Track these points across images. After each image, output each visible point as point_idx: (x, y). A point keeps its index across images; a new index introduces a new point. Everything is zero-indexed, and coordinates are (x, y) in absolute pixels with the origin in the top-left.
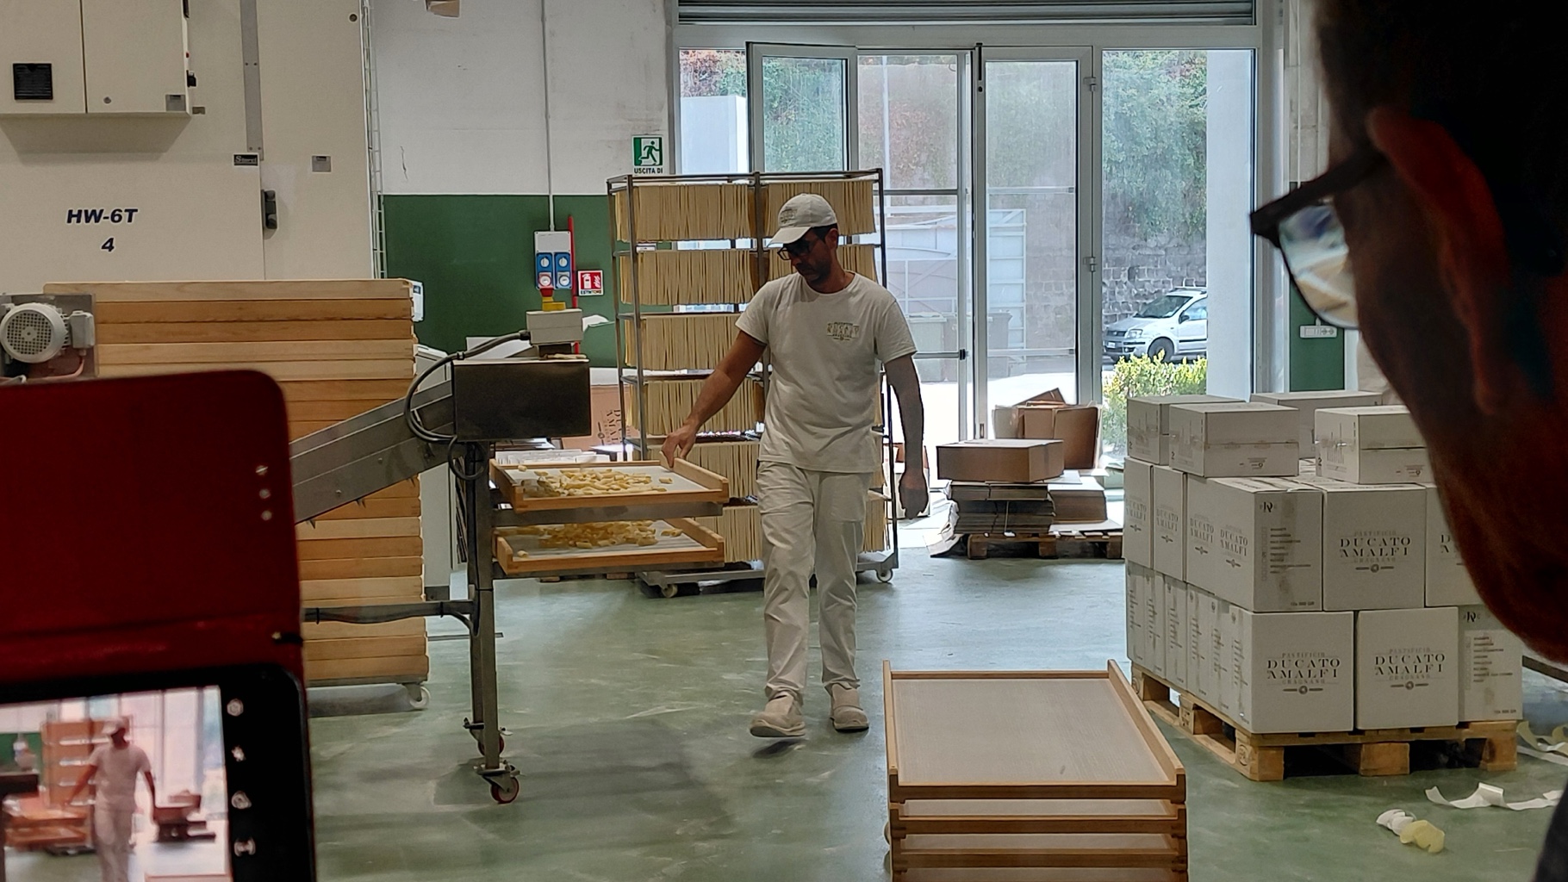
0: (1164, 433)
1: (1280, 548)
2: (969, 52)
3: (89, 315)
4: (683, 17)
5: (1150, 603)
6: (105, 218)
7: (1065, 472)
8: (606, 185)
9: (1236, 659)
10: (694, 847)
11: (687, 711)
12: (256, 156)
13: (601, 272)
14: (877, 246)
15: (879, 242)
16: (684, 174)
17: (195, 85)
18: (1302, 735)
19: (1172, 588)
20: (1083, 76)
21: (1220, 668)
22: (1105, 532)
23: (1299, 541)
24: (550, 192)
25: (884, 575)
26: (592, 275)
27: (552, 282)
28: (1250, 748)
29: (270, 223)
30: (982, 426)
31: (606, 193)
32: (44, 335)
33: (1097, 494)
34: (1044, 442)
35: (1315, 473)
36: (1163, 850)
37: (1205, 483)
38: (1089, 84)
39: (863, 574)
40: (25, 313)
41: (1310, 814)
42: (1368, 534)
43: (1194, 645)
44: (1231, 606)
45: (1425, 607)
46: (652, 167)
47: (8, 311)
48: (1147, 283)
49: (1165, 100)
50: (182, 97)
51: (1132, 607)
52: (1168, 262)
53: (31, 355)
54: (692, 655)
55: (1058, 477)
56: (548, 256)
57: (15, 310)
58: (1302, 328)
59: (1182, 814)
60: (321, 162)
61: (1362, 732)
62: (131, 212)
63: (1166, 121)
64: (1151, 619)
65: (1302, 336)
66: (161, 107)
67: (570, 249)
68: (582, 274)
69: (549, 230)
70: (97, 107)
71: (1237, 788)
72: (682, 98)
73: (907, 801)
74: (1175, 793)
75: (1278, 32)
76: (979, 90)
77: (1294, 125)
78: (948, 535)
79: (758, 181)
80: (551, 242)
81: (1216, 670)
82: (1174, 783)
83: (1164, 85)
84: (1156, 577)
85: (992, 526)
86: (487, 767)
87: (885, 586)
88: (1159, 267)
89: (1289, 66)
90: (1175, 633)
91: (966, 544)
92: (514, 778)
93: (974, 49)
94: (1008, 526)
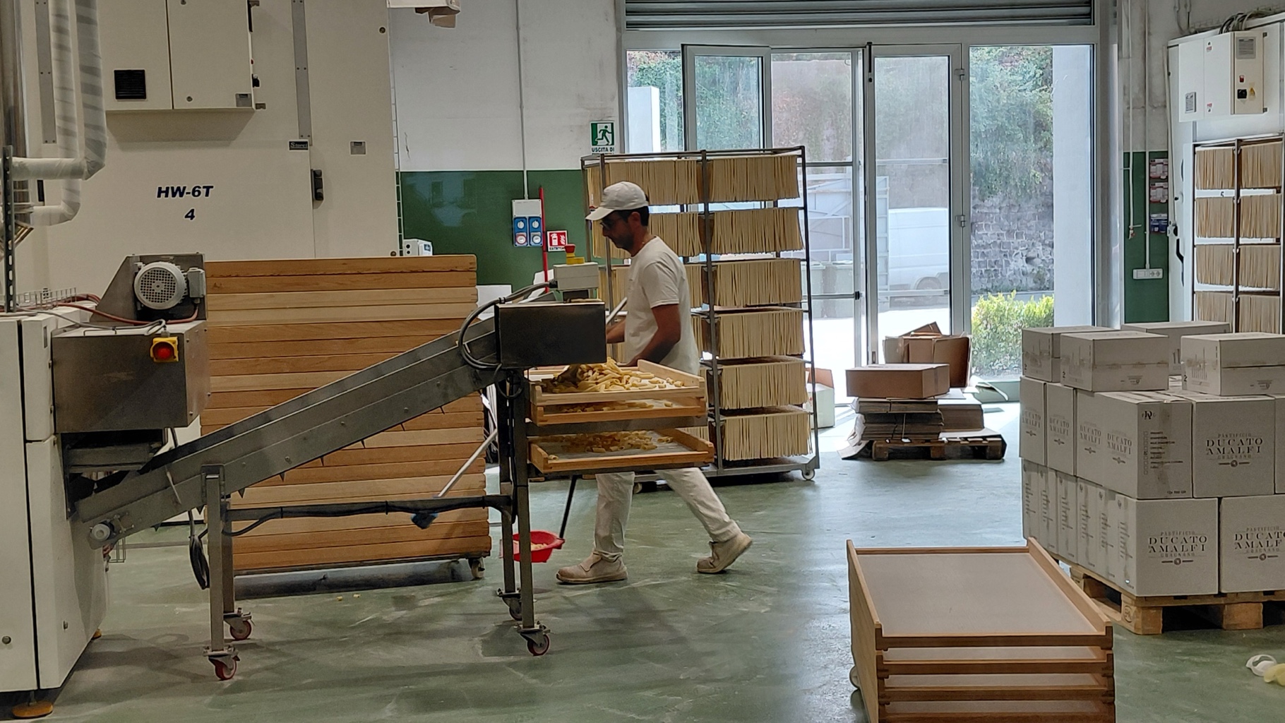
0: (1055, 356)
1: (1158, 448)
2: (861, 49)
3: (202, 271)
4: (629, 25)
5: (1044, 493)
6: (188, 193)
7: (951, 390)
8: (580, 162)
9: (1122, 538)
10: (696, 689)
11: (669, 583)
12: (306, 143)
13: (566, 232)
14: (801, 208)
15: (802, 205)
16: (631, 153)
17: (258, 86)
18: (1176, 598)
19: (1063, 481)
20: (954, 69)
21: (1107, 544)
22: (984, 438)
23: (1174, 443)
24: (524, 167)
25: (807, 474)
26: (559, 235)
27: (526, 241)
28: (1134, 608)
29: (318, 197)
30: (874, 353)
31: (580, 168)
32: (170, 287)
33: (975, 408)
34: (934, 366)
35: (1181, 388)
36: (1094, 686)
37: (1093, 396)
38: (959, 74)
39: (789, 474)
40: (154, 270)
41: (1189, 660)
42: (1229, 436)
43: (1084, 527)
44: (1117, 495)
45: (1275, 494)
46: (605, 147)
47: (140, 269)
48: (985, 236)
49: (999, 86)
50: (249, 96)
51: (1028, 497)
52: (1002, 219)
53: (160, 303)
54: (663, 539)
55: (945, 393)
56: (524, 220)
57: (145, 268)
58: (1135, 271)
59: (1110, 658)
60: (358, 146)
61: (1224, 595)
62: (208, 188)
63: (999, 104)
64: (1045, 506)
65: (1135, 277)
66: (232, 104)
67: (541, 213)
68: (551, 234)
69: (524, 198)
70: (182, 104)
71: (1125, 641)
72: (629, 88)
73: (889, 649)
74: (1104, 642)
75: (1113, 31)
76: (869, 81)
77: (1127, 107)
78: (854, 442)
79: (704, 158)
80: (526, 208)
81: (1103, 546)
82: (1104, 633)
83: (997, 74)
84: (1049, 473)
85: (892, 434)
86: (524, 627)
87: (809, 483)
88: (994, 222)
89: (1122, 58)
90: (1066, 517)
91: (871, 448)
92: (545, 635)
93: (865, 47)
94: (905, 434)
